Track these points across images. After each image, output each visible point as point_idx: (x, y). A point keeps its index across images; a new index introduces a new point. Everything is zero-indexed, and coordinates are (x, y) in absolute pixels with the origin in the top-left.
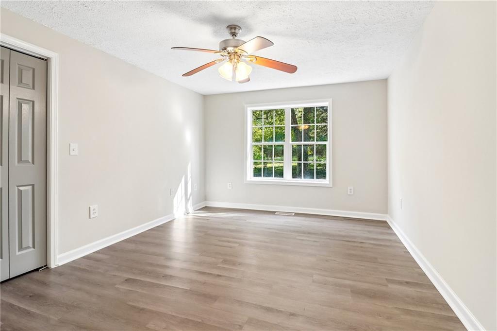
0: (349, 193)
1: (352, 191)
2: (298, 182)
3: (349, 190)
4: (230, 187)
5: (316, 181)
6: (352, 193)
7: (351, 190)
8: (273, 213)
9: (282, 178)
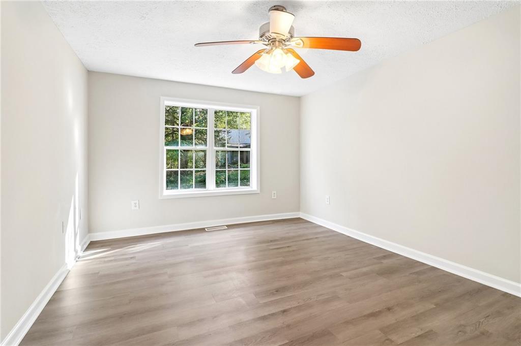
0: (273, 197)
1: (276, 195)
2: (223, 191)
3: (273, 194)
4: (135, 206)
5: (240, 189)
6: (275, 197)
7: (274, 194)
8: (202, 230)
9: (204, 189)
